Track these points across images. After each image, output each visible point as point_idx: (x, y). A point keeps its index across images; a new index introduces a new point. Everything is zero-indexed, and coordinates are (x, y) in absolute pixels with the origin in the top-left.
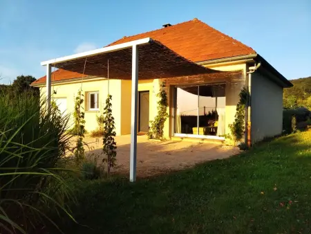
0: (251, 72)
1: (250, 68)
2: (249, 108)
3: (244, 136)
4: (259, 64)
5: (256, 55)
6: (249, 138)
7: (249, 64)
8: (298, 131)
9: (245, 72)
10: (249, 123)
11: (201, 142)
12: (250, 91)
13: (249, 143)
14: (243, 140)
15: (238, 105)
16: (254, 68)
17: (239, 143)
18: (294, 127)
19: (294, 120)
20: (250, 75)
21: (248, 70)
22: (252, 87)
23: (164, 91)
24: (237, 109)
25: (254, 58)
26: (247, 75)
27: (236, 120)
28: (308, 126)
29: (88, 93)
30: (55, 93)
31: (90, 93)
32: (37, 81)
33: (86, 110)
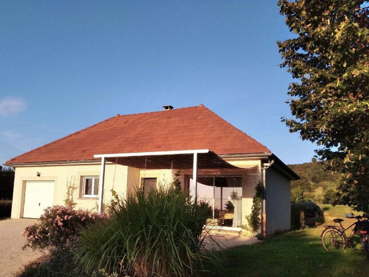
0: (265, 168)
1: (265, 164)
2: (264, 201)
3: (260, 228)
4: (273, 162)
5: (270, 154)
6: (264, 229)
7: (264, 161)
8: (307, 227)
9: (260, 168)
10: (264, 215)
11: (218, 233)
12: (264, 185)
13: (264, 234)
14: (259, 231)
15: (254, 198)
16: (268, 165)
17: (256, 234)
18: (303, 222)
19: (302, 215)
20: (264, 171)
21: (262, 166)
22: (266, 181)
23: (178, 180)
24: (254, 202)
25: (269, 157)
26: (262, 170)
27: (253, 211)
28: (317, 224)
29: (84, 177)
30: (39, 175)
31: (85, 177)
32: (13, 160)
33: (80, 196)
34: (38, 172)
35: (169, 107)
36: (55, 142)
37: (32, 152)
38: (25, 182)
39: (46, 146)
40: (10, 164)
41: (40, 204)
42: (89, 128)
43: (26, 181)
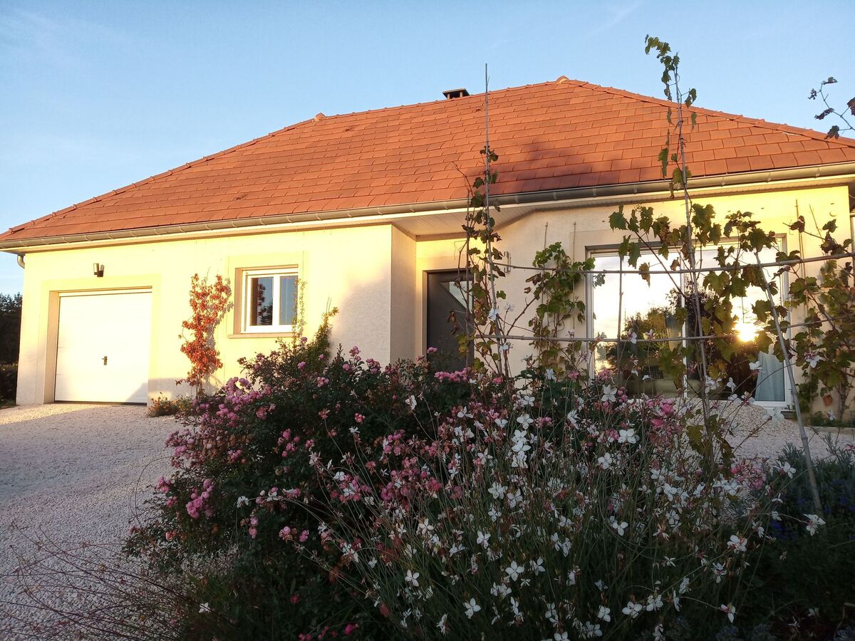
29: (244, 273)
30: (100, 274)
31: (250, 273)
32: (15, 231)
33: (237, 331)
34: (98, 265)
35: (461, 94)
36: (146, 183)
37: (75, 209)
38: (56, 297)
39: (117, 193)
40: (6, 244)
41: (106, 359)
42: (241, 146)
43: (59, 292)
